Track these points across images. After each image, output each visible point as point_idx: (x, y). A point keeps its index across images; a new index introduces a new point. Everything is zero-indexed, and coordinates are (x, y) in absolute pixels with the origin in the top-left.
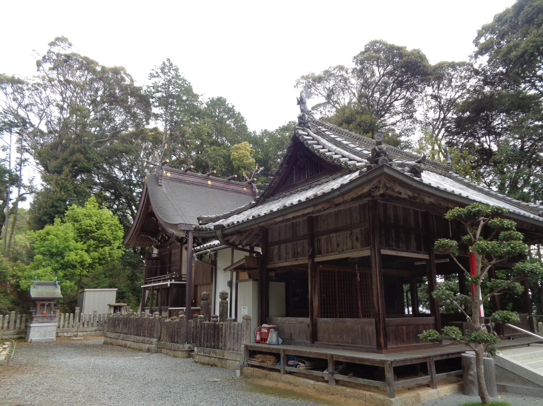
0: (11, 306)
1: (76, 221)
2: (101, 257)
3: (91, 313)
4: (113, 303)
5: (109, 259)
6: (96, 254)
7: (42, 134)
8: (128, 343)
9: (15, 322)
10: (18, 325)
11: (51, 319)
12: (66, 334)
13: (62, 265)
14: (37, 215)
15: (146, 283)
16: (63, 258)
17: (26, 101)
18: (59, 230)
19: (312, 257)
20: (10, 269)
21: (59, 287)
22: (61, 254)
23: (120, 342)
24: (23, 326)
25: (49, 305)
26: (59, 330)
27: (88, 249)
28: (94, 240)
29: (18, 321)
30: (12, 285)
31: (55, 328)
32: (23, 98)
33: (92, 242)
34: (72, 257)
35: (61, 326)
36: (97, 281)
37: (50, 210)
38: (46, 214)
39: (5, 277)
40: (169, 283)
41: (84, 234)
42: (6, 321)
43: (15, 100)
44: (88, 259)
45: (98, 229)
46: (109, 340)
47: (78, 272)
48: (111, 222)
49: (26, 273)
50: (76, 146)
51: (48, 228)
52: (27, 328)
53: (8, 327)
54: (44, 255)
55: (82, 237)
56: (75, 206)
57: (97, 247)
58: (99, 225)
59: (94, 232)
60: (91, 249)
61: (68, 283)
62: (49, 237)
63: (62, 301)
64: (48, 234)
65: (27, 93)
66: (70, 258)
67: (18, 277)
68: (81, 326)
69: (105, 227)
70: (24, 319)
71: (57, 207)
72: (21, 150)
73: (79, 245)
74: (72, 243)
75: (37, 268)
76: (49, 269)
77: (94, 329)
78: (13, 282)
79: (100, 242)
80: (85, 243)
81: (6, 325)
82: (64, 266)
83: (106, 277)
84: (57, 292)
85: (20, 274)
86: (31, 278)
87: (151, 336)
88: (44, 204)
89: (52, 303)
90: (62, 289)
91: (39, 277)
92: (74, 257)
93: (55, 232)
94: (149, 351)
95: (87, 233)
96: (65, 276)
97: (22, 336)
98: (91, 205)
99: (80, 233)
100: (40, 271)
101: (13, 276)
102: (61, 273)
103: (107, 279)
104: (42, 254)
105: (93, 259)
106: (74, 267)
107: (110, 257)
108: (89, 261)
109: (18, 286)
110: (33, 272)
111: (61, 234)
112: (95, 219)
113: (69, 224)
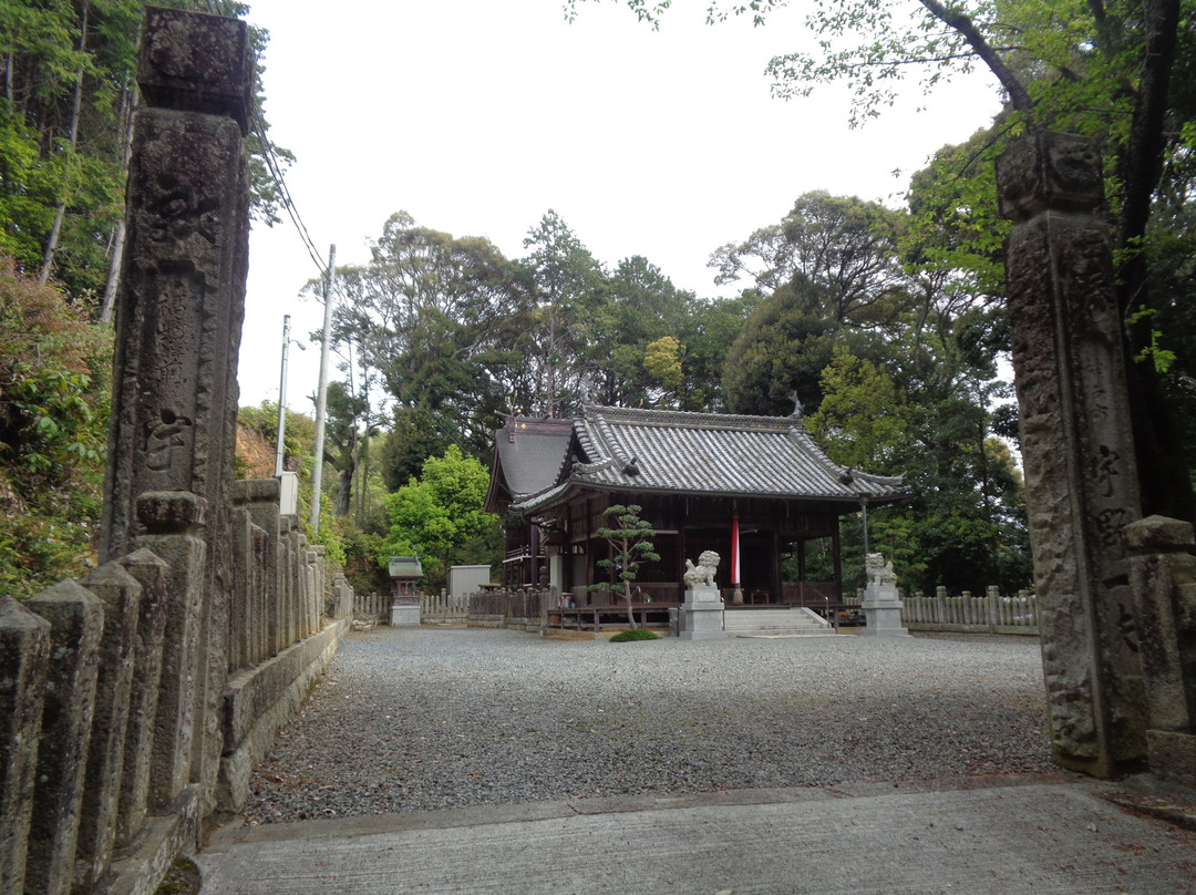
0: (371, 587)
1: (435, 478)
2: (469, 525)
3: (461, 595)
4: (488, 583)
5: (479, 526)
6: (461, 521)
7: (390, 335)
8: (485, 623)
9: (377, 605)
10: (380, 608)
11: (414, 601)
12: (432, 621)
13: (423, 536)
14: (392, 465)
15: (507, 558)
16: (423, 528)
17: (365, 294)
18: (415, 492)
19: (589, 534)
20: (366, 544)
21: (419, 564)
22: (420, 523)
23: (480, 623)
24: (386, 611)
25: (410, 585)
26: (425, 616)
27: (452, 514)
28: (459, 502)
29: (380, 604)
30: (370, 562)
31: (418, 612)
32: (360, 291)
33: (455, 505)
34: (432, 526)
35: (427, 610)
36: (476, 556)
37: (407, 458)
38: (403, 463)
39: (362, 553)
40: (521, 558)
41: (445, 496)
42: (368, 603)
43: (350, 294)
44: (452, 528)
45: (463, 487)
46: (472, 623)
47: (441, 544)
48: (478, 477)
49: (383, 548)
50: (432, 364)
51: (403, 489)
52: (390, 611)
53: (371, 611)
54: (402, 525)
55: (443, 499)
56: (432, 458)
57: (463, 511)
58: (463, 482)
59: (458, 492)
60: (456, 515)
61: (430, 559)
62: (406, 502)
63: (427, 582)
64: (403, 498)
65: (364, 282)
66: (430, 528)
67: (376, 553)
68: (449, 611)
69: (471, 485)
70: (386, 602)
71: (415, 453)
72: (364, 363)
73: (440, 510)
74: (432, 509)
75: (394, 541)
76: (408, 542)
77: (465, 615)
78: (371, 558)
79: (467, 504)
80: (447, 507)
81: (368, 608)
82: (426, 538)
83: (489, 548)
84: (418, 570)
85: (377, 549)
86: (388, 553)
87: (500, 613)
88: (399, 449)
89: (413, 582)
90: (423, 566)
91: (397, 552)
92: (435, 526)
93: (410, 496)
94: (498, 627)
95: (449, 494)
96: (427, 549)
97: (385, 620)
98: (453, 454)
99: (441, 493)
100: (397, 545)
101: (370, 551)
102: (421, 547)
103: (490, 552)
104: (399, 523)
105: (458, 527)
106: (436, 538)
107: (480, 523)
108: (454, 530)
109: (377, 564)
110: (391, 547)
111: (417, 498)
112: (457, 474)
113: (425, 484)
